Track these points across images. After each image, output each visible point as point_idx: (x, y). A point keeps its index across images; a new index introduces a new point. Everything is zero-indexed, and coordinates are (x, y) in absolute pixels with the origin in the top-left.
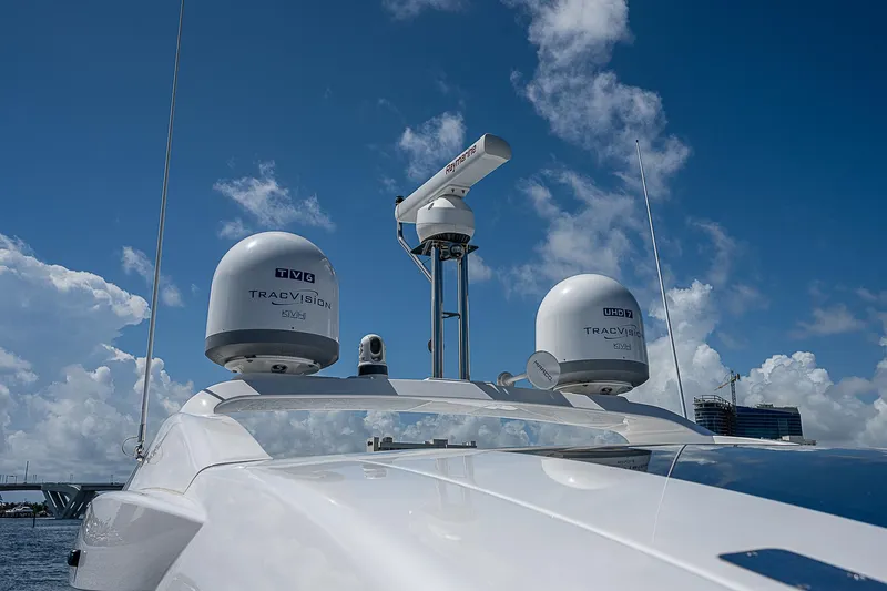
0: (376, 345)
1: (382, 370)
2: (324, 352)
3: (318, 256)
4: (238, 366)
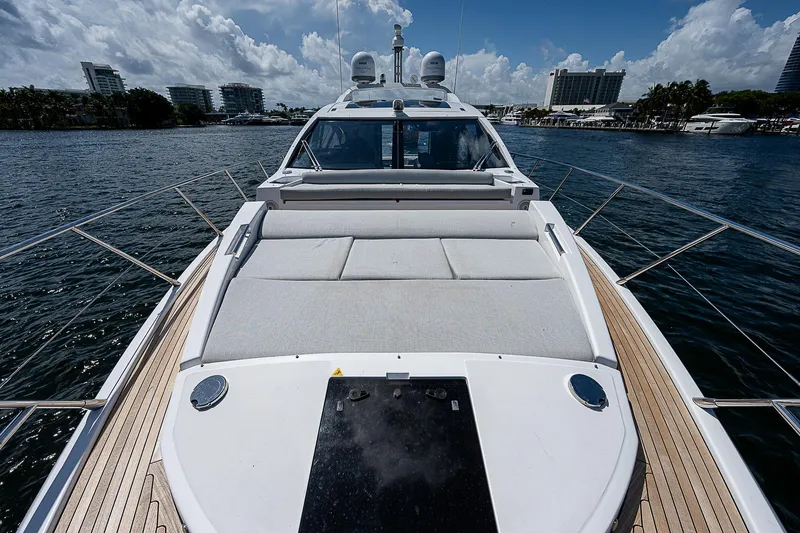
1: (385, 81)
2: (373, 79)
4: (357, 83)
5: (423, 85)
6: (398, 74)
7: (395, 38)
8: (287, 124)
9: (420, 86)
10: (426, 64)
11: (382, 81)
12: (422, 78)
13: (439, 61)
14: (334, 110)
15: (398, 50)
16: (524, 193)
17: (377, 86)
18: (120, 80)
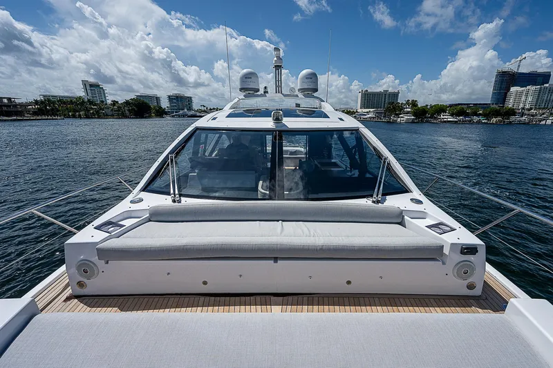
0: (265, 88)
4: (244, 93)
5: (300, 95)
6: (278, 88)
7: (275, 59)
9: (297, 96)
10: (302, 78)
11: (264, 92)
12: (299, 90)
13: (313, 77)
14: (214, 119)
15: (278, 67)
16: (462, 253)
17: (261, 96)
18: (104, 90)
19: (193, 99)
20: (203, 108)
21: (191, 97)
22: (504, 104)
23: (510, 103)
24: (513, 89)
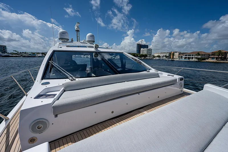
0: (72, 39)
1: (73, 41)
2: (68, 40)
3: (66, 32)
4: (61, 41)
8: (21, 57)
9: (87, 43)
10: (88, 37)
14: (60, 47)
15: (78, 31)
17: (70, 42)
19: (7, 47)
20: (15, 52)
21: (5, 46)
22: (140, 53)
23: (141, 53)
24: (142, 49)
